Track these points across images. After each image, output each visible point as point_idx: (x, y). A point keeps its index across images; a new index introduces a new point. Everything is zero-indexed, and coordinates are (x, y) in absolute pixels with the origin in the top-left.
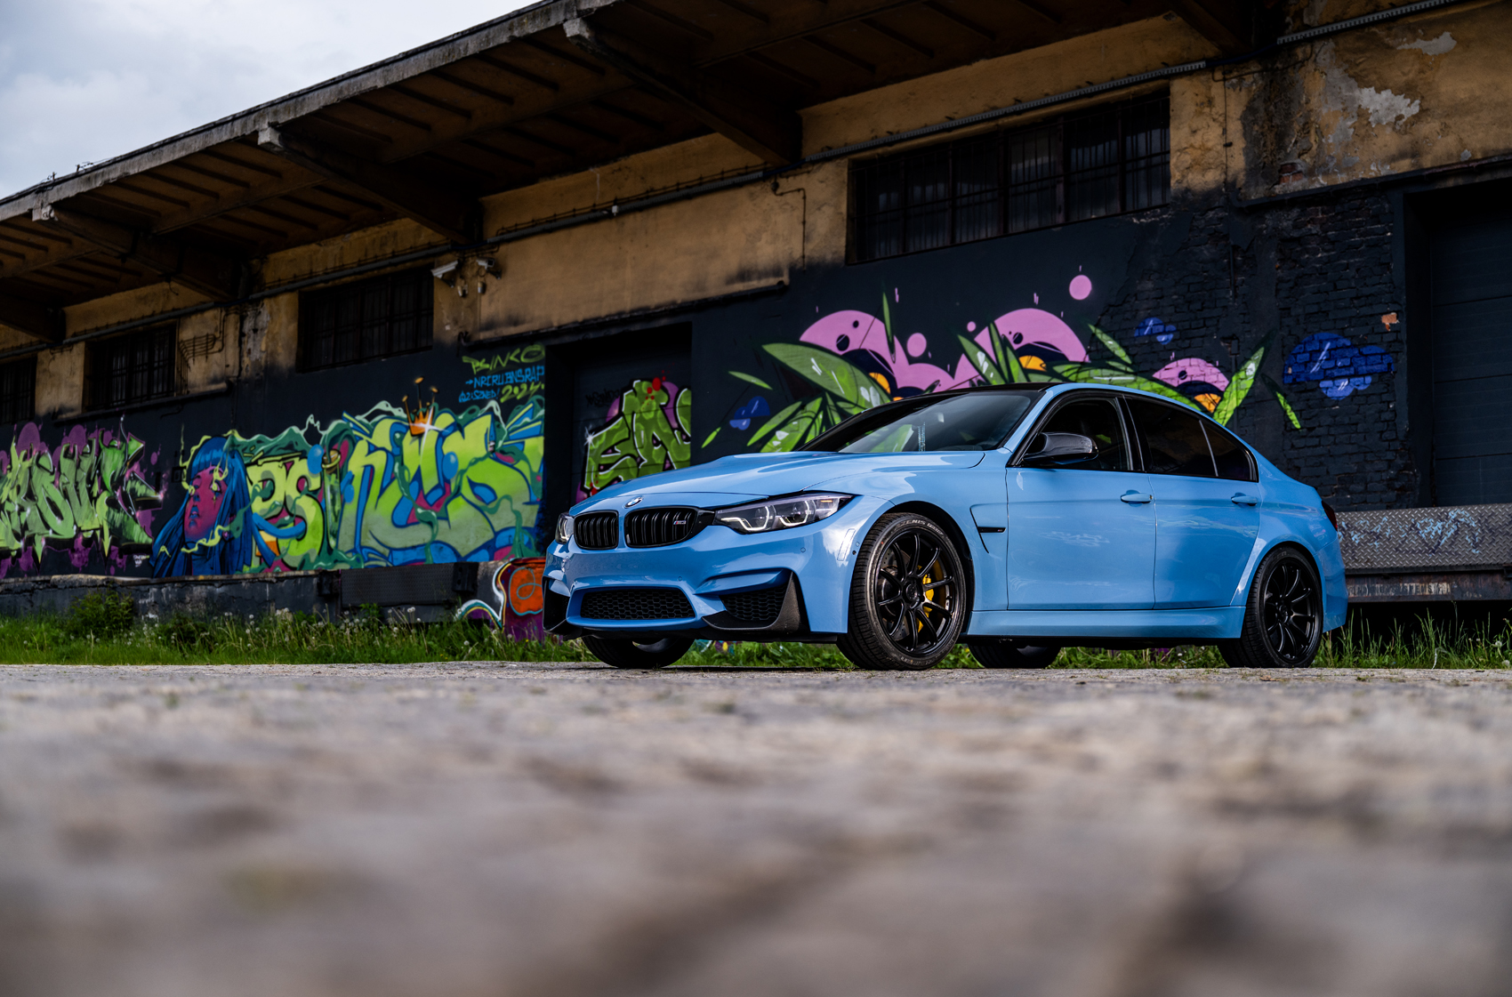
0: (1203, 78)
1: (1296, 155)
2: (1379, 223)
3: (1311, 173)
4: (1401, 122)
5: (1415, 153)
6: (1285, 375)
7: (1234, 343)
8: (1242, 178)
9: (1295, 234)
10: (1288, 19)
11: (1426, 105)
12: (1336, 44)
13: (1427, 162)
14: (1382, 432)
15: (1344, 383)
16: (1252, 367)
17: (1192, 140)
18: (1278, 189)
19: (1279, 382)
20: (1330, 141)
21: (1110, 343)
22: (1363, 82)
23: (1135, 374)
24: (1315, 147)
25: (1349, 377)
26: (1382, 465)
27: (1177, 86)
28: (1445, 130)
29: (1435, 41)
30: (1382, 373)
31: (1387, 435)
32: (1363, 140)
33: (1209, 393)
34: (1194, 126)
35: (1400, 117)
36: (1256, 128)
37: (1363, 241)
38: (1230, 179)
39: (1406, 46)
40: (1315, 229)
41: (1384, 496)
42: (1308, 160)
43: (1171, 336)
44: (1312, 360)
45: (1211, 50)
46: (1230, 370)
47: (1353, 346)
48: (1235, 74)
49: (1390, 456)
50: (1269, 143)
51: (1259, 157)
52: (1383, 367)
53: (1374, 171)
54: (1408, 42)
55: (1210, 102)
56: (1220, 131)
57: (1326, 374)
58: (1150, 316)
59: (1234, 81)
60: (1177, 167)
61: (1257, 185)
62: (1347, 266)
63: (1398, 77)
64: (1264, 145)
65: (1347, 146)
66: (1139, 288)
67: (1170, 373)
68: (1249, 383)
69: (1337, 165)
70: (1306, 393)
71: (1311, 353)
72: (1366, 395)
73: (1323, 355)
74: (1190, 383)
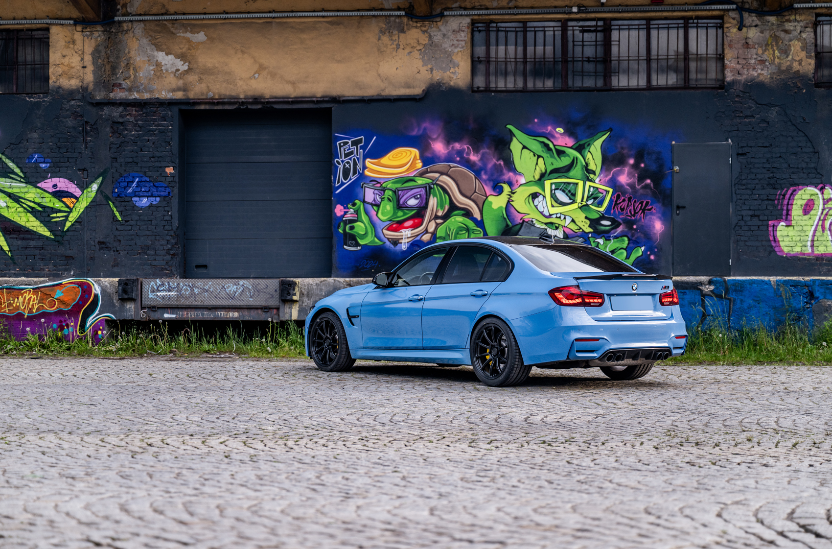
0: (70, 28)
1: (122, 79)
2: (165, 121)
3: (130, 90)
4: (178, 73)
5: (185, 89)
6: (113, 192)
7: (85, 172)
8: (91, 86)
9: (121, 120)
10: (119, 7)
11: (191, 66)
12: (145, 25)
13: (191, 95)
14: (164, 226)
15: (145, 200)
16: (95, 187)
17: (63, 61)
18: (112, 95)
19: (110, 196)
20: (141, 75)
21: (11, 165)
22: (159, 48)
23: (26, 183)
24: (132, 77)
25: (148, 197)
26: (164, 242)
27: (54, 30)
28: (200, 80)
29: (196, 35)
30: (165, 196)
31: (167, 227)
32: (158, 78)
33: (70, 197)
34: (64, 54)
35: (178, 70)
36: (100, 61)
37: (156, 129)
38: (85, 85)
39: (182, 35)
40: (132, 119)
41: (165, 258)
42: (129, 83)
43: (48, 165)
44: (128, 186)
45: (75, 14)
46: (83, 186)
47: (150, 181)
48: (89, 30)
49: (168, 238)
50: (107, 70)
51: (102, 77)
52: (166, 194)
53: (165, 95)
54: (183, 33)
55: (74, 42)
56: (79, 59)
57: (135, 194)
58: (36, 153)
59: (88, 33)
60: (53, 74)
61: (100, 91)
62: (148, 140)
63: (176, 49)
64: (105, 71)
65: (150, 79)
66: (29, 136)
67: (48, 184)
68: (93, 194)
69: (144, 88)
70: (123, 201)
71: (128, 182)
72: (157, 207)
73: (134, 184)
74: (59, 191)
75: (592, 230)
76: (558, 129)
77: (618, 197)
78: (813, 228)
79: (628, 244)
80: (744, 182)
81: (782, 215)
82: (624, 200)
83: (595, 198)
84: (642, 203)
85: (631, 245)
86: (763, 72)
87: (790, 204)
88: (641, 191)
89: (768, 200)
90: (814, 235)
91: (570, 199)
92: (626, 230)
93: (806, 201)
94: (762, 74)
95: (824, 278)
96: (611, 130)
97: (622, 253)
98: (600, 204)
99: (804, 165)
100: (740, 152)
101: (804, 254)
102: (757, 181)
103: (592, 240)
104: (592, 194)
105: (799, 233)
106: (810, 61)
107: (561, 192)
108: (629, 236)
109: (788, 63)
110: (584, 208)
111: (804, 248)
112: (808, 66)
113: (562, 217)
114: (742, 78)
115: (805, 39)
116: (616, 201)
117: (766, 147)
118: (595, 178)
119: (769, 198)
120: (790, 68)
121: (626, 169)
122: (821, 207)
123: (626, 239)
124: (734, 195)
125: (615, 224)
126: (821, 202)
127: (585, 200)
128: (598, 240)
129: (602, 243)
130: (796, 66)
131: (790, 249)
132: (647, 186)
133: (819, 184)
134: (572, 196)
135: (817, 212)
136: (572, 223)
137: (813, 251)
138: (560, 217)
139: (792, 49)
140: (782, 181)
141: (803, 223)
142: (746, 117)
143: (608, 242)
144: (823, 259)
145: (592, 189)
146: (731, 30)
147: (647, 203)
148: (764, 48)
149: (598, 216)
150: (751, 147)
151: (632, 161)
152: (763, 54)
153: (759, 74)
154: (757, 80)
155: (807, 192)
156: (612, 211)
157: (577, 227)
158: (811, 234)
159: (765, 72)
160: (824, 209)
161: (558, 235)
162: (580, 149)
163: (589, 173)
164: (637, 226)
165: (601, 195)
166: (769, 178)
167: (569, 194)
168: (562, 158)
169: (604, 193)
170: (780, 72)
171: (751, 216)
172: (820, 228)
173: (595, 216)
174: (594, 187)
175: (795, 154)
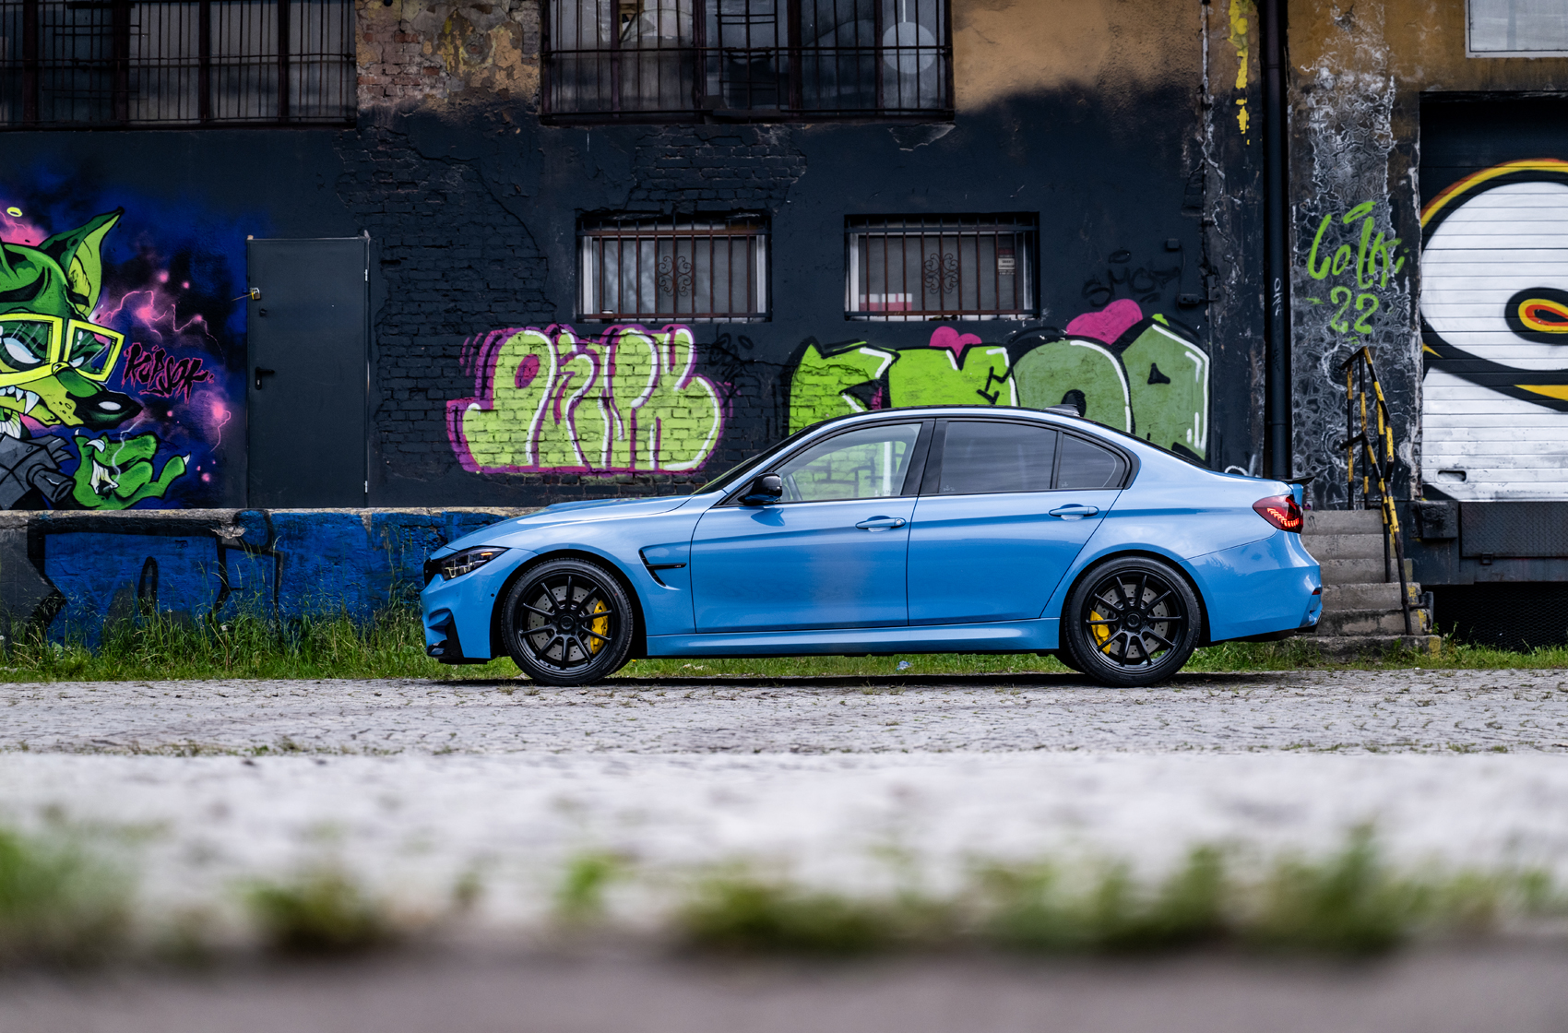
75: (81, 422)
76: (10, 210)
77: (136, 352)
78: (537, 414)
79: (157, 450)
80: (396, 319)
81: (473, 387)
82: (148, 359)
83: (88, 355)
84: (184, 364)
85: (163, 453)
86: (434, 92)
87: (489, 366)
88: (184, 339)
89: (445, 356)
90: (538, 430)
91: (36, 356)
92: (152, 420)
93: (522, 359)
94: (432, 96)
95: (470, 509)
96: (120, 211)
97: (143, 469)
98: (98, 366)
99: (518, 285)
100: (388, 258)
101: (518, 469)
102: (422, 318)
103: (80, 441)
104: (81, 346)
105: (509, 426)
106: (529, 68)
107: (15, 341)
108: (158, 433)
109: (486, 74)
110: (64, 374)
111: (517, 457)
112: (527, 79)
113: (20, 394)
114: (390, 104)
115: (520, 24)
116: (132, 361)
117: (441, 247)
118: (87, 313)
119: (448, 353)
120: (488, 82)
121: (153, 294)
122: (553, 371)
123: (152, 439)
124: (375, 348)
125: (129, 409)
126: (553, 360)
127: (66, 359)
128: (94, 442)
129: (101, 448)
130: (501, 80)
131: (489, 458)
132: (196, 329)
133: (549, 323)
134: (40, 349)
135: (544, 383)
136: (39, 407)
137: (536, 461)
138: (14, 395)
139: (494, 44)
140: (473, 318)
141: (516, 405)
142: (401, 184)
143: (114, 446)
144: (556, 480)
145: (80, 335)
146: (370, 5)
147: (196, 364)
148: (436, 42)
149: (95, 392)
150: (410, 247)
151: (164, 277)
152: (434, 54)
153: (427, 96)
154: (422, 108)
155: (524, 340)
156: (123, 383)
157: (48, 416)
158: (532, 427)
159: (437, 93)
160: (558, 376)
161: (10, 433)
162: (57, 251)
163: (75, 302)
164: (175, 413)
165: (100, 348)
166: (447, 311)
167: (34, 347)
168: (19, 270)
169: (107, 344)
170: (470, 91)
171: (411, 390)
172: (550, 415)
173: (88, 392)
174: (85, 331)
175: (500, 261)
